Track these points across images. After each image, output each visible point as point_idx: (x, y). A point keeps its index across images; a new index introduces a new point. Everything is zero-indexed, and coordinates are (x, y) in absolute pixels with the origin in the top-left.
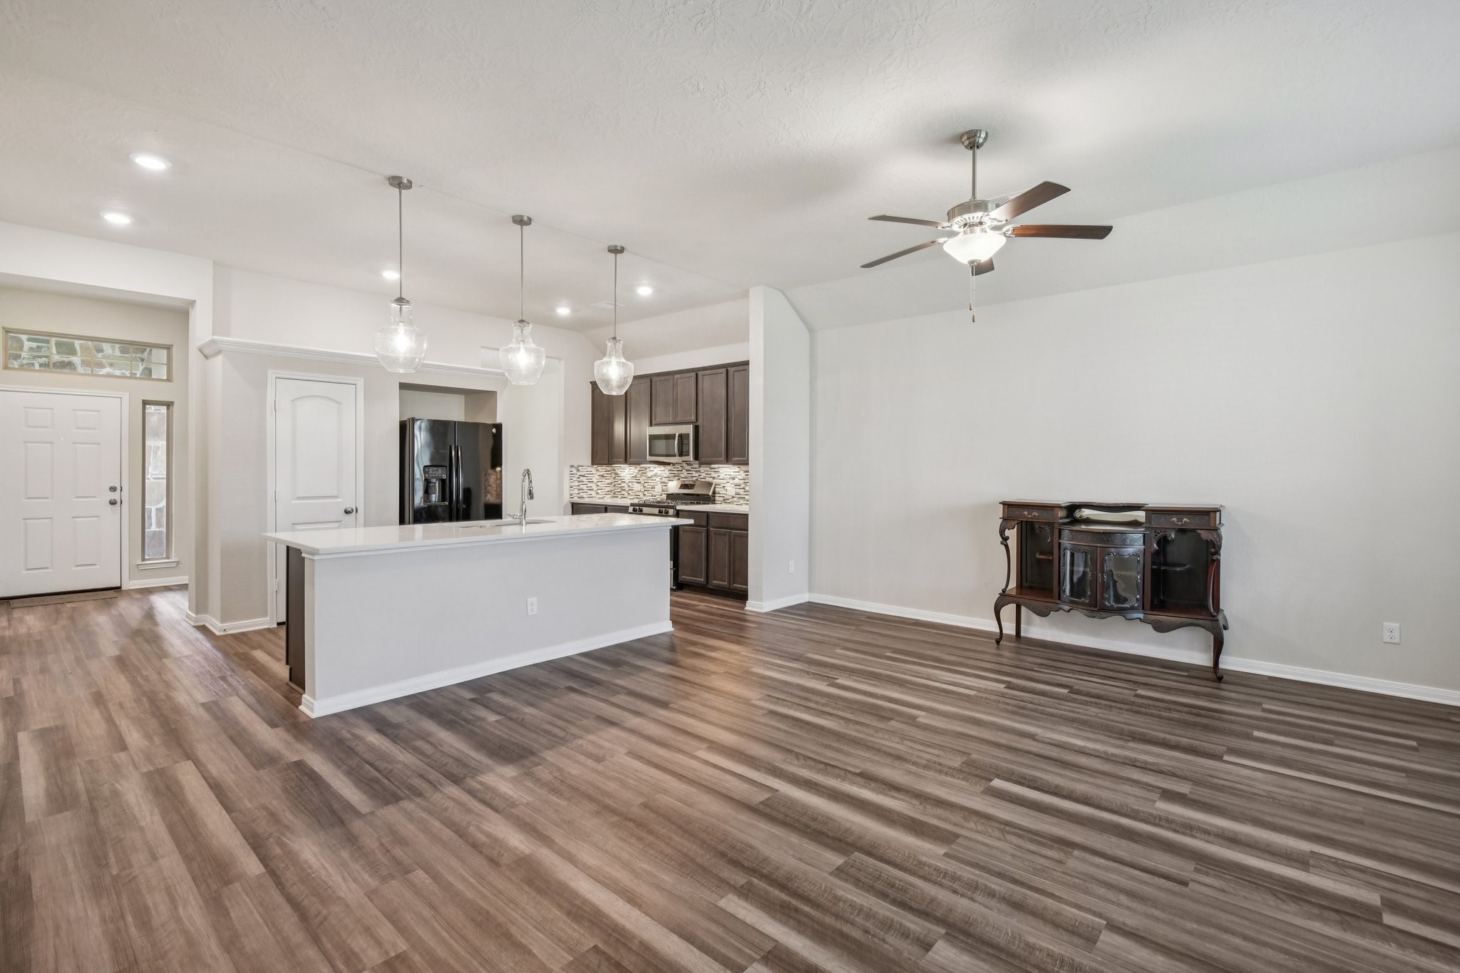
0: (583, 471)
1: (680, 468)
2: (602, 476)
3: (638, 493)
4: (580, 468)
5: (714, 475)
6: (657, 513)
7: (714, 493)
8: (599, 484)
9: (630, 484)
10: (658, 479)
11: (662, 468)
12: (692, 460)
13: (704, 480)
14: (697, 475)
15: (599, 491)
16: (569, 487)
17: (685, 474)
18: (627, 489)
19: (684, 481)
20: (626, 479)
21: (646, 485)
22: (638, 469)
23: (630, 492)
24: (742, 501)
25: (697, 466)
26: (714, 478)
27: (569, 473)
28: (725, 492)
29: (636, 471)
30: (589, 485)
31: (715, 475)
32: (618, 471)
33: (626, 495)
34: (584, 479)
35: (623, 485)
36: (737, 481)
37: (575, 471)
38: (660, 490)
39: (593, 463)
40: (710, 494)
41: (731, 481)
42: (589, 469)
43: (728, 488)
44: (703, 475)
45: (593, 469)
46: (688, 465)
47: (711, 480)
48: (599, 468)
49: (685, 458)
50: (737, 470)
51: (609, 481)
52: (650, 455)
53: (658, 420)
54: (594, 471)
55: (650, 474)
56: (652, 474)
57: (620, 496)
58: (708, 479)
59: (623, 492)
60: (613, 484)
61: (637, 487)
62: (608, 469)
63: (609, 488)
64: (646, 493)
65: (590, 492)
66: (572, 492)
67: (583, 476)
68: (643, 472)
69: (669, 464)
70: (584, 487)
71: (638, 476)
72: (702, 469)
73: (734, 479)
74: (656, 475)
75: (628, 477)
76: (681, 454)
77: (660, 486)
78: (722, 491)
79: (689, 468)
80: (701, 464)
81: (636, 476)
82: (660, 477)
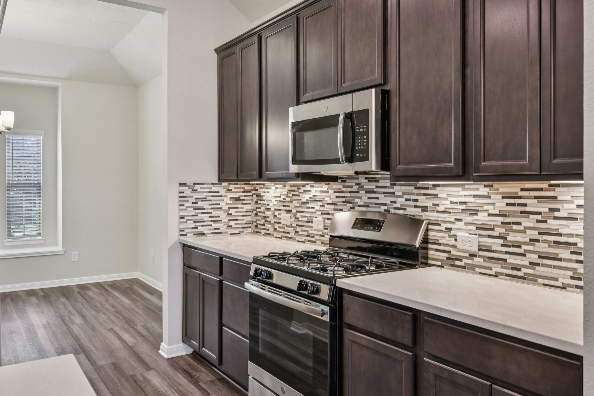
0: (202, 192)
1: (355, 188)
2: (238, 199)
3: (288, 229)
4: (197, 187)
5: (423, 201)
6: (295, 288)
7: (426, 240)
8: (232, 211)
9: (276, 213)
10: (317, 207)
11: (324, 187)
12: (374, 168)
13: (401, 212)
14: (388, 200)
15: (232, 223)
16: (177, 217)
17: (363, 198)
18: (272, 222)
19: (364, 213)
20: (271, 204)
21: (299, 215)
22: (288, 188)
23: (276, 226)
24: (497, 268)
25: (388, 183)
26: (424, 209)
27: (177, 195)
28: (451, 241)
29: (285, 192)
30: (215, 213)
31: (429, 203)
32: (261, 191)
33: (271, 230)
34: (205, 204)
35: (268, 213)
36: (482, 218)
37: (187, 192)
38: (321, 227)
39: (221, 180)
40: (417, 244)
41: (467, 218)
42: (214, 188)
43: (459, 234)
44: (401, 201)
45: (221, 190)
46: (370, 180)
47: (416, 212)
48: (232, 187)
49: (360, 166)
50: (484, 191)
51: (249, 207)
52: (295, 162)
53: (308, 96)
54: (223, 192)
55: (305, 197)
56: (307, 197)
57: (263, 232)
58: (411, 211)
59: (268, 226)
60: (255, 212)
61: (286, 219)
62: (247, 188)
63: (249, 219)
64: (298, 229)
65: (215, 225)
66: (182, 226)
67: (204, 200)
68: (295, 196)
69: (334, 179)
70: (206, 217)
71: (288, 199)
72: (398, 189)
73: (474, 212)
74: (314, 199)
75: (274, 201)
76: (350, 159)
77: (320, 219)
78: (445, 239)
79: (372, 186)
80: (396, 179)
81: (284, 201)
82: (321, 204)
